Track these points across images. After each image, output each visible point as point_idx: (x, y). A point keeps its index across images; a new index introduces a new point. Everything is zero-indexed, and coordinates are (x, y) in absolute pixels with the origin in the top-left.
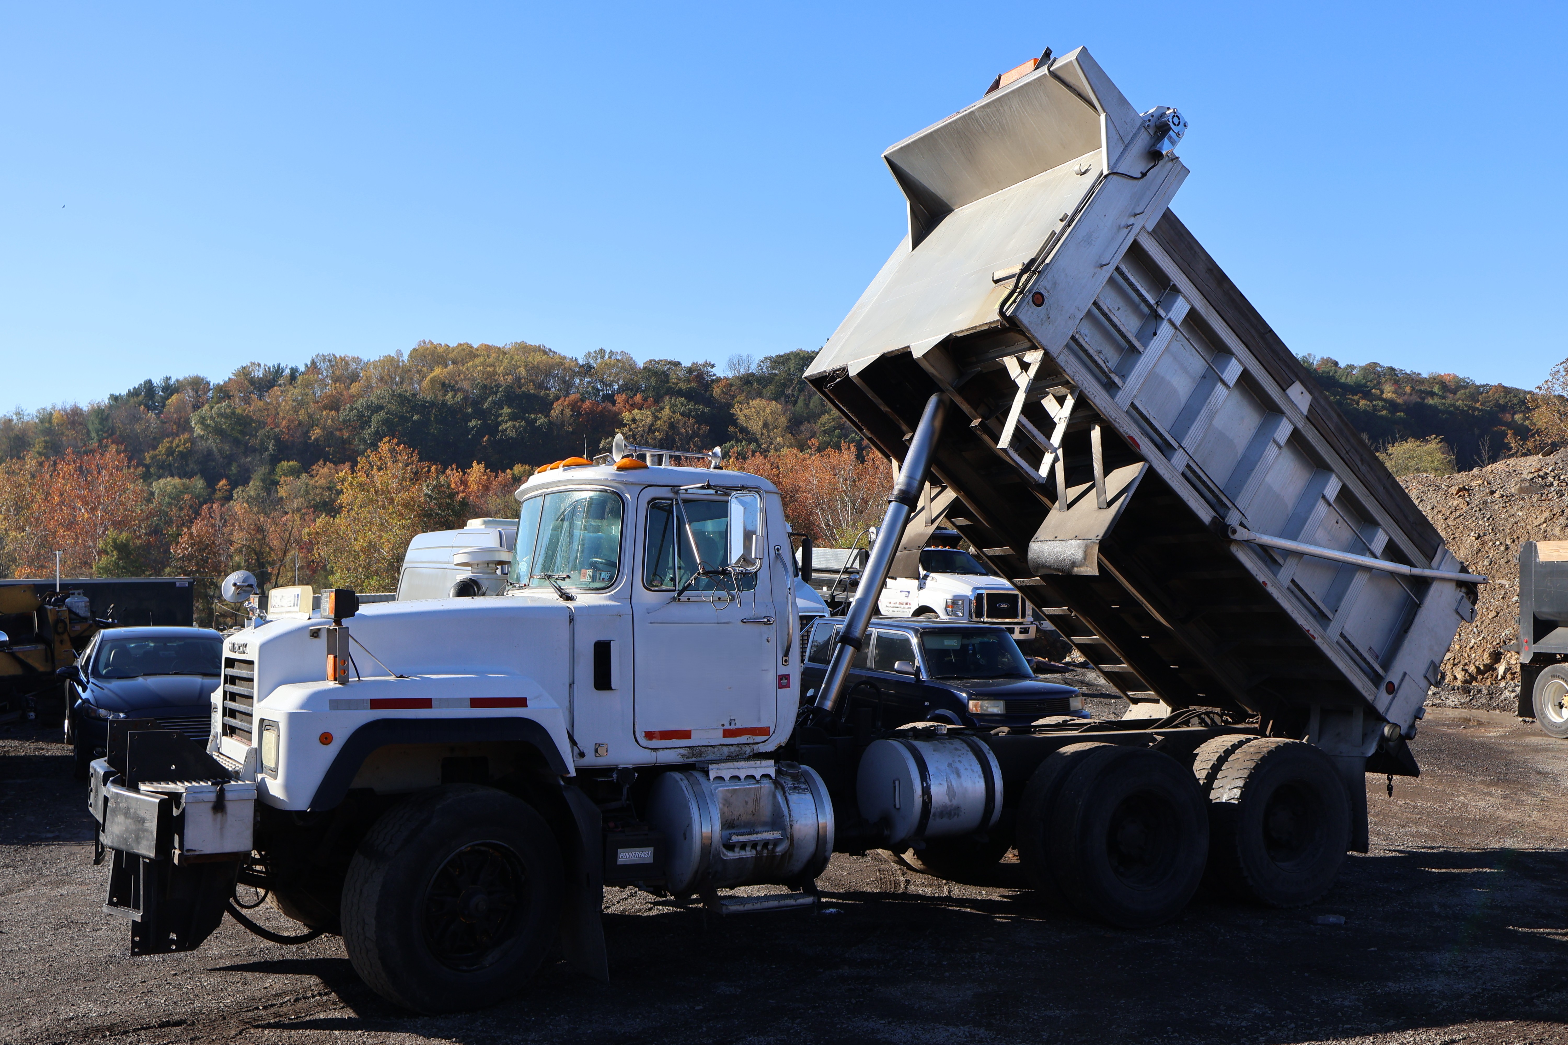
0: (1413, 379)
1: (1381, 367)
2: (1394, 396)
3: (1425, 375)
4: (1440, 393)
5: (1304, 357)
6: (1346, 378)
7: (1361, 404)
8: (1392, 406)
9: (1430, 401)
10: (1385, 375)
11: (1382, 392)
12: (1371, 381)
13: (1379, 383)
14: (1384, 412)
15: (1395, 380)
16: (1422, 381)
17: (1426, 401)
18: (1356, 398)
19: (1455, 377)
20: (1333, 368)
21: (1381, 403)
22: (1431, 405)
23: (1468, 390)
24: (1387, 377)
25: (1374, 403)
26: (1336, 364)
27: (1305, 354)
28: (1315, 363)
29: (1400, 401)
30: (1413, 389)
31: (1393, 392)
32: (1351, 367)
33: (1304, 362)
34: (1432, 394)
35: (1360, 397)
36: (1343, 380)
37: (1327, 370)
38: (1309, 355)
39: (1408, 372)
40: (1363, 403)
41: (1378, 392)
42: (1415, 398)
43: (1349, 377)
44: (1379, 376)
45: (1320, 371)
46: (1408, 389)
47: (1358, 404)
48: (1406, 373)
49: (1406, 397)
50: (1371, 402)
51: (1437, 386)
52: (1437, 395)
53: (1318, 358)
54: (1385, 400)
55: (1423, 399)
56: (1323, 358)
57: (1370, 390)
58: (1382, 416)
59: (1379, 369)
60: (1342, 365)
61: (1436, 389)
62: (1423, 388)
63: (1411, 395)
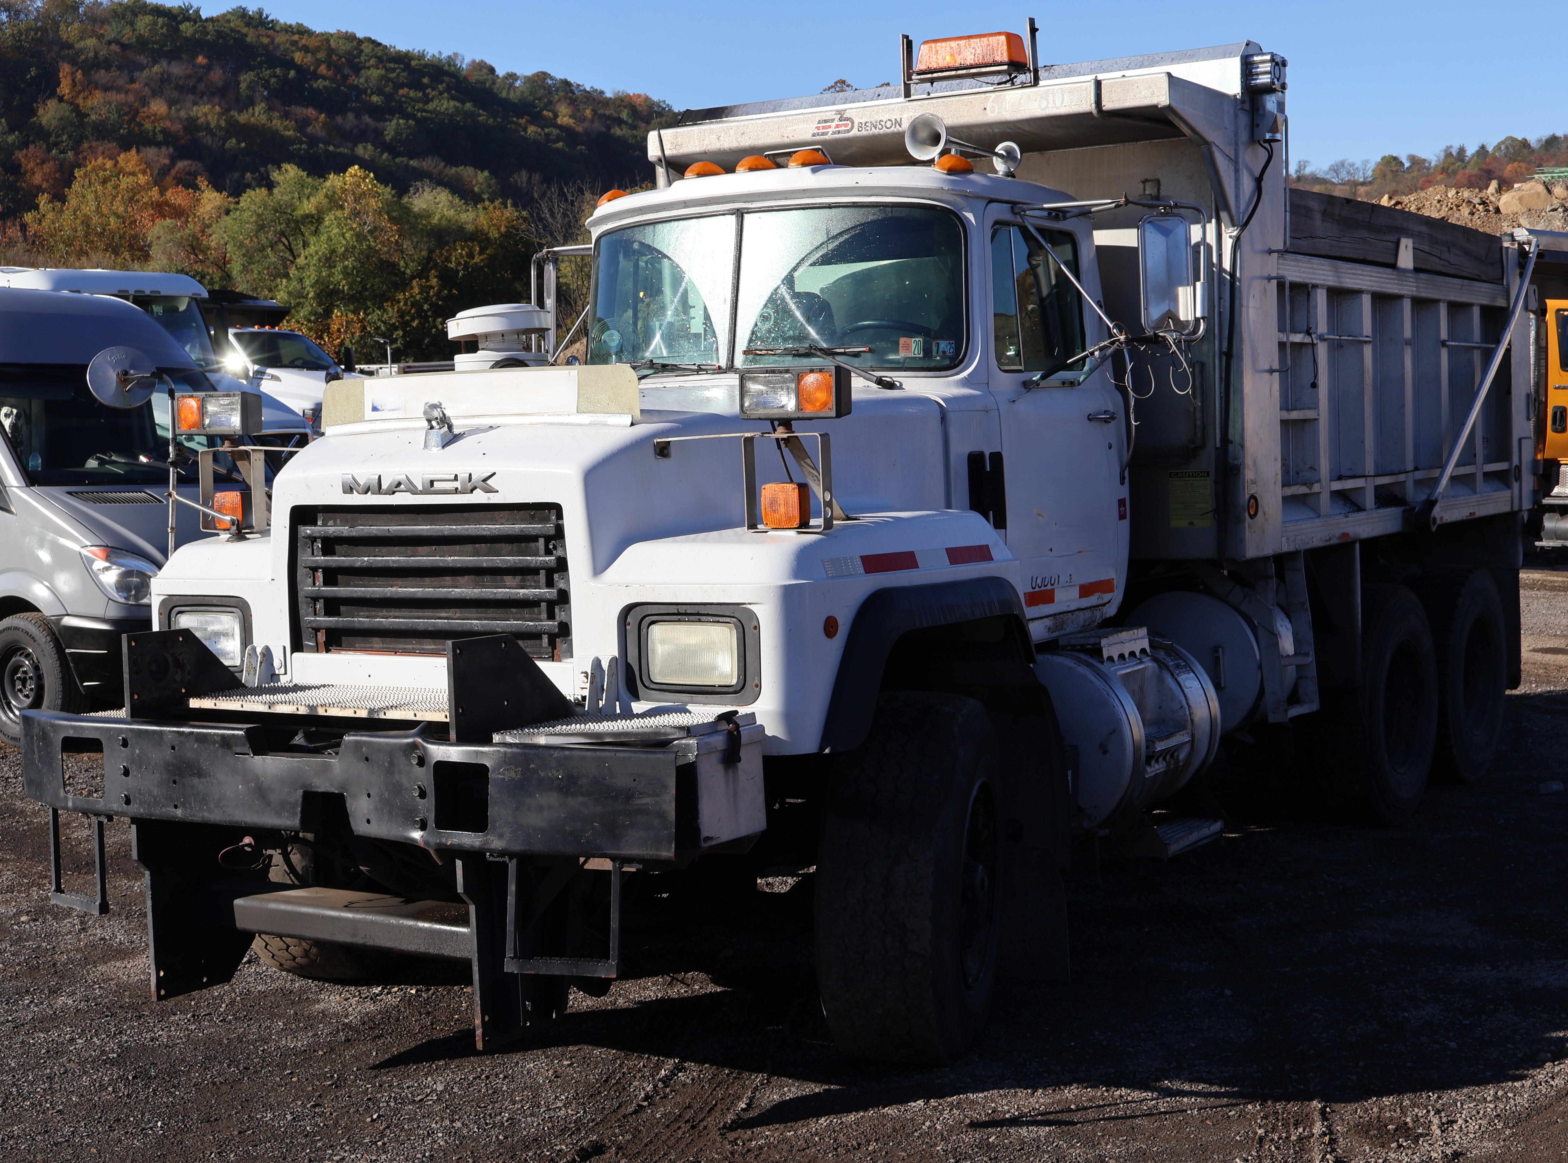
0: (594, 99)
1: (552, 78)
2: (571, 121)
3: (609, 94)
4: (630, 121)
5: (449, 57)
6: (508, 93)
7: (529, 132)
8: (568, 133)
9: (618, 132)
10: (557, 90)
11: (556, 116)
12: (540, 99)
13: (550, 103)
14: (560, 145)
15: (571, 98)
16: (607, 102)
17: (612, 131)
18: (522, 121)
19: (647, 99)
20: (490, 77)
21: (555, 131)
22: (619, 136)
23: (664, 119)
24: (561, 94)
25: (546, 130)
26: (492, 70)
27: (450, 53)
28: (464, 66)
29: (579, 129)
30: (594, 111)
31: (570, 117)
32: (512, 76)
33: (450, 65)
34: (620, 122)
35: (528, 121)
36: (504, 94)
37: (481, 78)
38: (456, 54)
39: (588, 89)
40: (532, 129)
41: (550, 114)
42: (597, 126)
43: (512, 92)
44: (550, 92)
45: (473, 79)
46: (588, 113)
47: (525, 130)
48: (585, 90)
49: (586, 124)
50: (543, 129)
51: (626, 111)
52: (626, 123)
53: (468, 60)
54: (560, 127)
55: (609, 128)
56: (474, 61)
57: (540, 112)
58: (557, 151)
59: (550, 82)
60: (501, 72)
61: (624, 115)
62: (607, 113)
63: (592, 121)
